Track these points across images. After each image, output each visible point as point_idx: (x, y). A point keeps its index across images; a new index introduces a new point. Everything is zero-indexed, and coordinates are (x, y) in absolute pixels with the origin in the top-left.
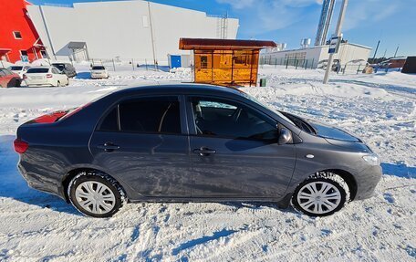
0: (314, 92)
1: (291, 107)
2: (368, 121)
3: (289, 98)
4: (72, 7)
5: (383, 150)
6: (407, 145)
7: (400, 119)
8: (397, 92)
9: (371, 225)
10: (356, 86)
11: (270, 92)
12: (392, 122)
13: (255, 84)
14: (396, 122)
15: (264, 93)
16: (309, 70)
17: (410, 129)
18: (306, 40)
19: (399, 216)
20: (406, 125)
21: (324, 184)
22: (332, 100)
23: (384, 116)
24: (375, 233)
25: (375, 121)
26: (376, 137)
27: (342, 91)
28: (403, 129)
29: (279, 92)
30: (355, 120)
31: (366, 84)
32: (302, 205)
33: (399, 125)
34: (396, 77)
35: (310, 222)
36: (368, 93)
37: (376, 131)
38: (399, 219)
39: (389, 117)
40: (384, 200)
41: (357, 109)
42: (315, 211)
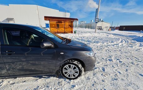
0: (91, 35)
1: (83, 40)
2: (105, 44)
3: (83, 37)
4: (8, 5)
5: (107, 52)
6: (115, 51)
7: (115, 43)
8: (117, 36)
9: (93, 81)
10: (104, 34)
11: (77, 35)
12: (113, 44)
13: (73, 33)
14: (114, 44)
15: (75, 36)
16: (92, 29)
17: (117, 46)
18: (91, 21)
19: (105, 76)
20: (116, 45)
21: (72, 65)
22: (97, 38)
23: (111, 42)
24: (93, 85)
25: (107, 44)
26: (106, 48)
27: (100, 35)
28: (115, 46)
29: (80, 35)
30: (101, 43)
31: (108, 33)
32: (66, 75)
33: (115, 45)
34: (117, 32)
35: (68, 82)
36: (108, 36)
37: (107, 47)
38: (105, 77)
39: (112, 42)
40: (102, 70)
41: (103, 40)
42: (71, 77)
